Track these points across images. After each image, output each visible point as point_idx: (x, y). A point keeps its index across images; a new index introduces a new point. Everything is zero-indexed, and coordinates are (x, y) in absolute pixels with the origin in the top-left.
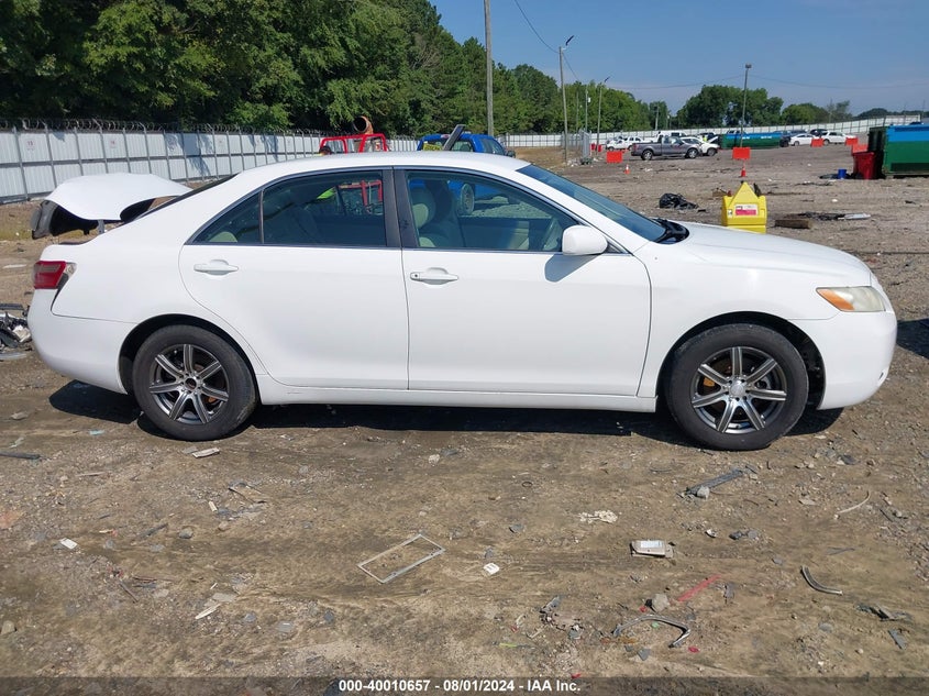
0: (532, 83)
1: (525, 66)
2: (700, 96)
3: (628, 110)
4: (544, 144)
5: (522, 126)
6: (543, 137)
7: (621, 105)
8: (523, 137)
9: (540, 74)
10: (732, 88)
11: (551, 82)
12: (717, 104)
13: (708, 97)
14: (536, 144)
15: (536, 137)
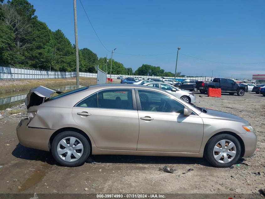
0: (88, 55)
1: (87, 49)
2: (142, 67)
3: (121, 69)
4: (91, 77)
5: (83, 69)
6: (91, 74)
7: (119, 67)
8: (83, 73)
9: (91, 52)
10: (151, 66)
11: (95, 55)
12: (147, 70)
13: (144, 68)
14: (88, 76)
15: (88, 74)
